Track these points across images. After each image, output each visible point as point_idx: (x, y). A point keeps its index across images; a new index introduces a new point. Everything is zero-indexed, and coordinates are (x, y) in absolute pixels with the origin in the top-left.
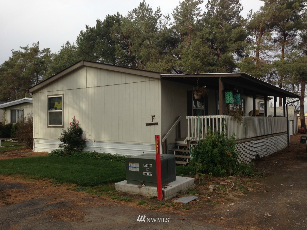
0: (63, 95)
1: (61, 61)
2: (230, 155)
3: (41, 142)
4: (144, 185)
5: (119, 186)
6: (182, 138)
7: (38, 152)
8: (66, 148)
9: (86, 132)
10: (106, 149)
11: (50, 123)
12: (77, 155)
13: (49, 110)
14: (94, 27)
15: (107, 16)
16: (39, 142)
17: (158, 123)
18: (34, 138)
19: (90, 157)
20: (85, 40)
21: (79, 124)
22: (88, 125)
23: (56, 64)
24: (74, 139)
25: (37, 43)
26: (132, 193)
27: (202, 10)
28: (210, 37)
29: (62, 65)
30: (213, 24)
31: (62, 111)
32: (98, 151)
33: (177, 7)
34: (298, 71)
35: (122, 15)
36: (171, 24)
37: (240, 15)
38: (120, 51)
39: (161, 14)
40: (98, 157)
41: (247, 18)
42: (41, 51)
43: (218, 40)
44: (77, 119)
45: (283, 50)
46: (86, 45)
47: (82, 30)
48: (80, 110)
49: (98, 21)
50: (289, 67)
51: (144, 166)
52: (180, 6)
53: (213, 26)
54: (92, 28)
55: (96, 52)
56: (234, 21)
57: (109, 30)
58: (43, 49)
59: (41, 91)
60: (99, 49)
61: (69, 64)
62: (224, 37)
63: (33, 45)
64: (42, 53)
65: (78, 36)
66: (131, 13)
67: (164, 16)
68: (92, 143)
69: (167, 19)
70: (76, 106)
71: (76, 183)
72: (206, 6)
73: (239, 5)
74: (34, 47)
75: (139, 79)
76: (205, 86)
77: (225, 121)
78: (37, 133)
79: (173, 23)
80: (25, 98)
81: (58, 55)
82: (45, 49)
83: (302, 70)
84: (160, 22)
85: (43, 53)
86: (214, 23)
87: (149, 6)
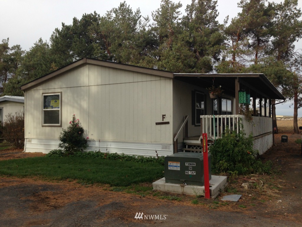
0: (61, 93)
1: (34, 58)
2: (249, 154)
3: (34, 142)
4: (186, 184)
5: (157, 186)
6: (189, 137)
7: (31, 153)
8: (66, 147)
9: (88, 131)
10: (111, 149)
11: (45, 122)
12: (81, 155)
13: (44, 108)
14: (71, 25)
15: (83, 15)
16: (31, 142)
17: (169, 122)
18: (25, 138)
19: (96, 157)
20: (61, 38)
21: (80, 123)
22: (90, 125)
23: (29, 62)
24: (76, 138)
25: (7, 40)
26: (173, 193)
27: (181, 13)
28: (190, 40)
29: (35, 63)
30: (192, 27)
31: (60, 109)
32: (103, 151)
33: (158, 9)
34: (276, 75)
35: (99, 14)
36: (150, 25)
37: (216, 20)
38: (98, 50)
39: (141, 16)
40: (105, 157)
41: (224, 24)
42: (11, 48)
43: (198, 43)
44: (77, 118)
45: (256, 55)
46: (62, 43)
47: (57, 28)
48: (81, 109)
49: (75, 20)
50: (267, 70)
51: (186, 165)
52: (160, 8)
53: (192, 30)
54: (68, 26)
55: (73, 51)
56: (211, 26)
57: (86, 28)
58: (13, 46)
59: (35, 89)
60: (77, 47)
61: (44, 62)
62: (203, 40)
63: (2, 41)
64: (11, 50)
65: (53, 34)
66: (109, 13)
67: (143, 17)
68: (94, 143)
69: (147, 20)
70: (76, 105)
71: (109, 183)
72: (185, 10)
73: (215, 10)
74: (3, 43)
75: (149, 78)
76: (221, 86)
77: (242, 120)
78: (29, 133)
79: (152, 25)
80: (6, 96)
81: (30, 53)
82: (15, 46)
83: (279, 74)
84: (140, 23)
85: (13, 49)
86: (194, 27)
87: (130, 7)
